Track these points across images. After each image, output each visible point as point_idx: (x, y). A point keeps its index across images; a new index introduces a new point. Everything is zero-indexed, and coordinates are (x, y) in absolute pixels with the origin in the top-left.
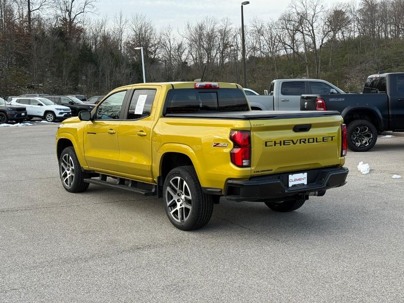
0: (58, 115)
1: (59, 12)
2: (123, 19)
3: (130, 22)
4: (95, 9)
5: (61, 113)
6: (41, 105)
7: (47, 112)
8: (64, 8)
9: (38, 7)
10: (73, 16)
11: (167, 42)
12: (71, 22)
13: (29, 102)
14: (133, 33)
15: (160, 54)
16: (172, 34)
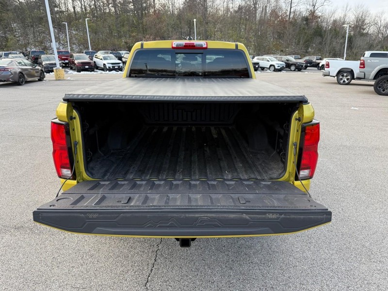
0: (276, 67)
1: (308, 7)
2: (348, 9)
3: (353, 9)
4: (331, 3)
5: (279, 66)
6: (268, 61)
7: (271, 66)
8: (312, 4)
9: (296, 4)
10: (316, 8)
11: (379, 21)
12: (314, 11)
13: (263, 59)
14: (354, 17)
15: (372, 30)
16: (383, 16)
